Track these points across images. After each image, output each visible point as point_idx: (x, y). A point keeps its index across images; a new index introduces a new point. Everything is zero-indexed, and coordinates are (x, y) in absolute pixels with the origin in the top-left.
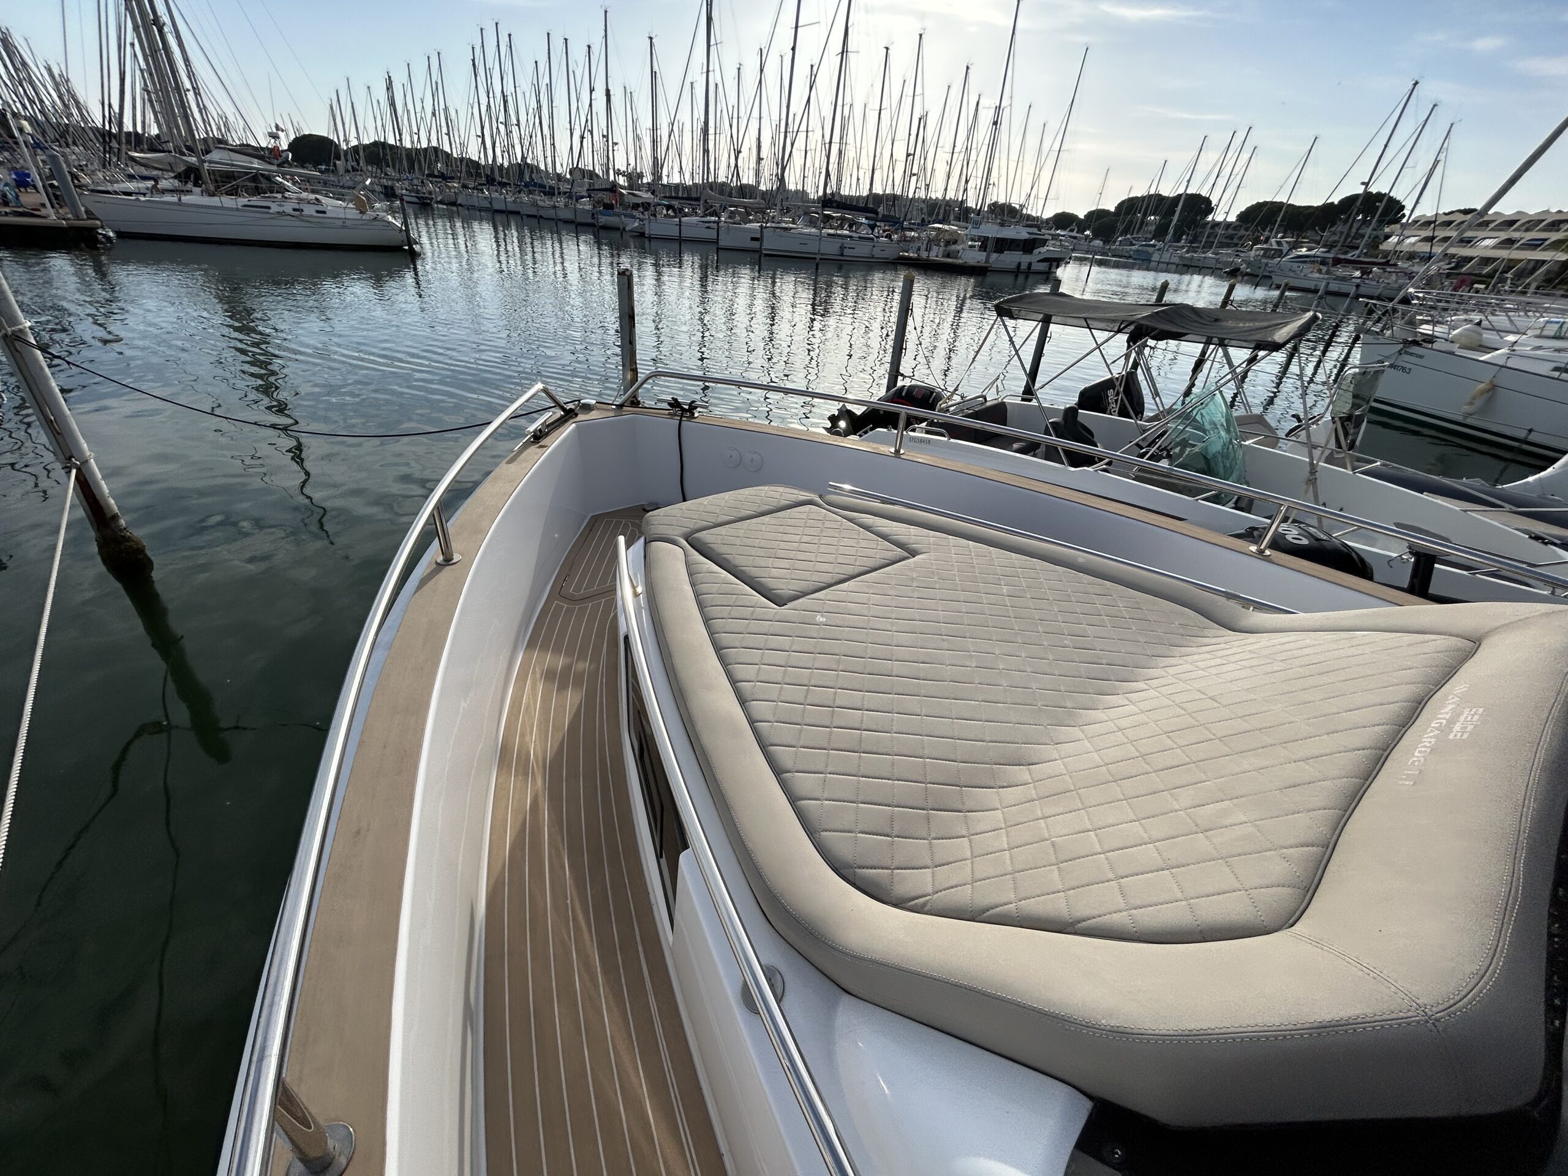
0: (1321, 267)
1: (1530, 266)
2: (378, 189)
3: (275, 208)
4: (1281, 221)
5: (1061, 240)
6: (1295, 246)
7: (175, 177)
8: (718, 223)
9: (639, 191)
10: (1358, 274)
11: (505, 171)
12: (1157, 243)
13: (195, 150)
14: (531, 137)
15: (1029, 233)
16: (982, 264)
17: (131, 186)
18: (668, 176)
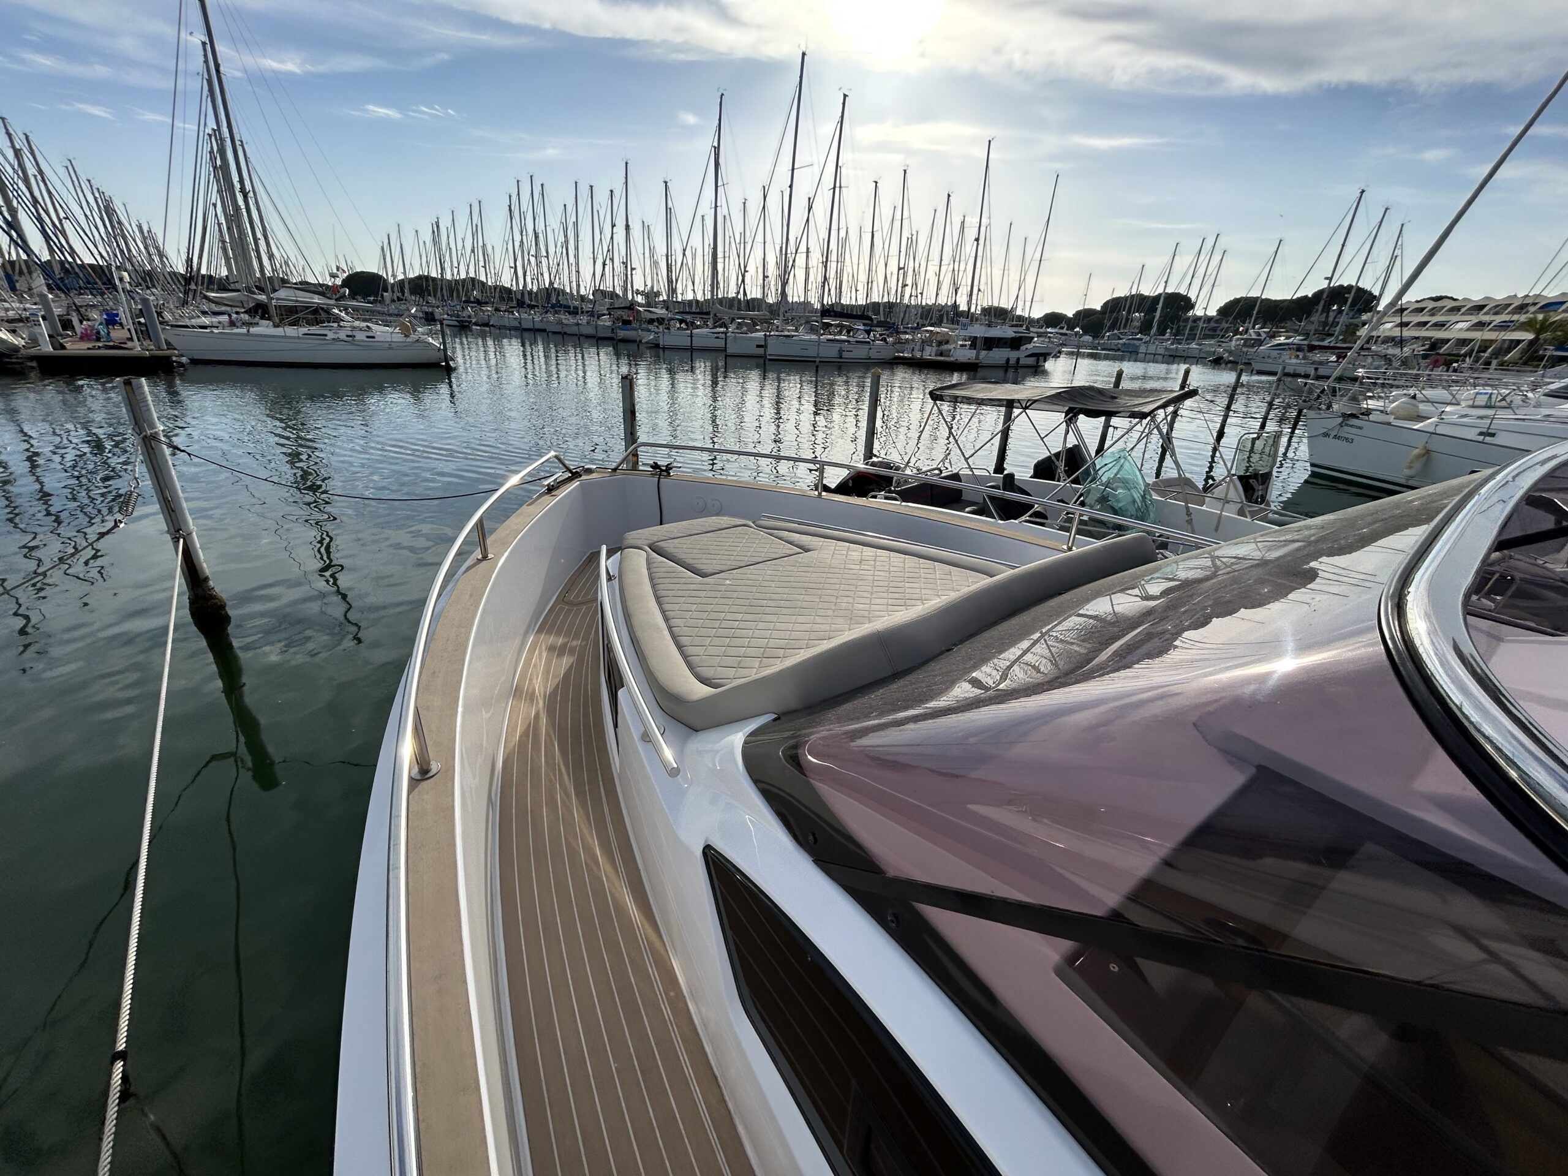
0: (1298, 353)
1: (1506, 346)
2: (421, 315)
3: (331, 335)
4: (1257, 314)
5: (1050, 337)
6: (1273, 336)
7: (245, 312)
8: (726, 333)
9: (656, 308)
10: (1334, 358)
11: (534, 295)
12: (1143, 337)
13: (266, 290)
14: (558, 265)
15: (1015, 332)
16: (973, 361)
17: (206, 320)
18: (682, 294)
